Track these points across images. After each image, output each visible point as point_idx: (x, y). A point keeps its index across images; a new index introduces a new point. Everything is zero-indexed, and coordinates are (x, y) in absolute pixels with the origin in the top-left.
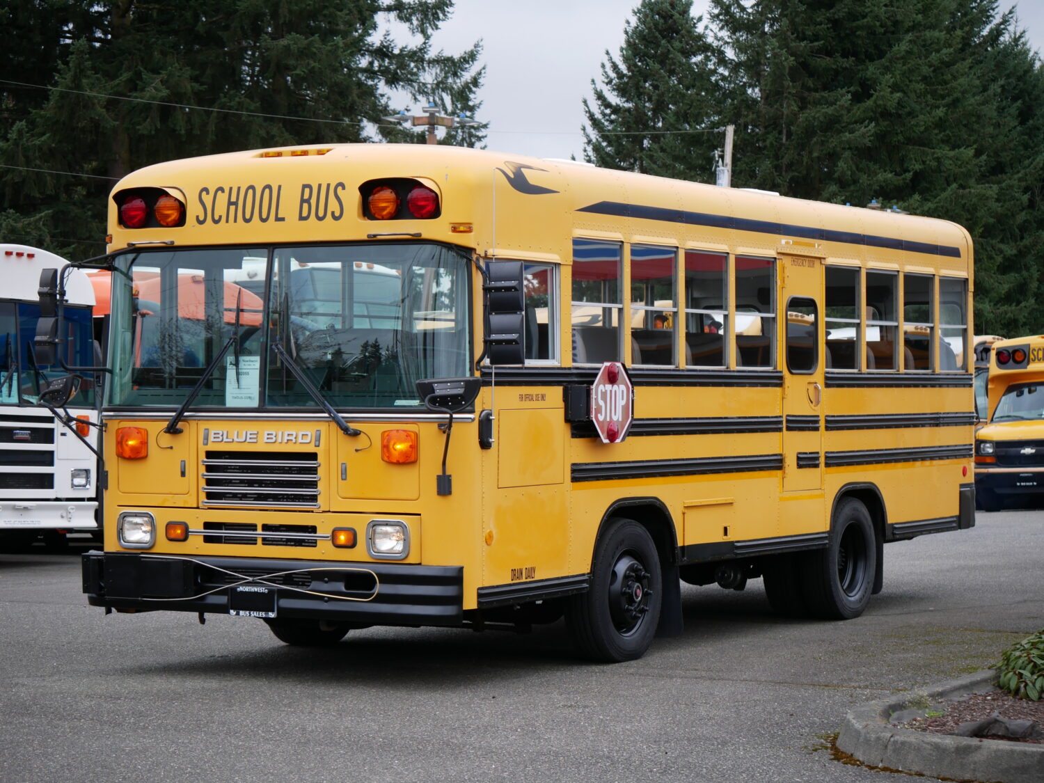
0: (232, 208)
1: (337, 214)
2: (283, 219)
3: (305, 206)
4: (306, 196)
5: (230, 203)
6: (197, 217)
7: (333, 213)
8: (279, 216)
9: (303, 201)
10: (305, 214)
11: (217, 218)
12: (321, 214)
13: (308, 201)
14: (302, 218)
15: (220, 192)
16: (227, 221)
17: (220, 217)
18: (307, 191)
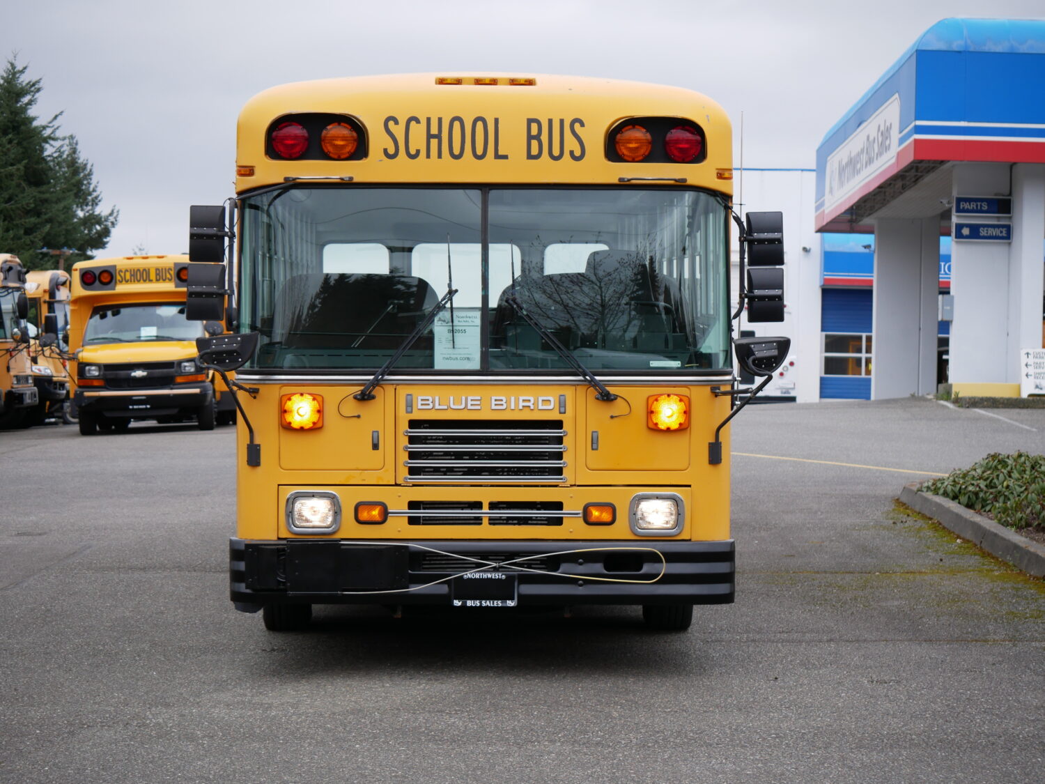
0: (434, 142)
1: (578, 153)
2: (505, 157)
3: (534, 143)
4: (534, 131)
5: (430, 136)
6: (385, 151)
7: (572, 153)
8: (500, 153)
9: (530, 138)
10: (535, 151)
11: (413, 152)
12: (556, 152)
13: (538, 137)
14: (530, 157)
15: (413, 123)
16: (428, 156)
17: (418, 152)
18: (534, 127)
